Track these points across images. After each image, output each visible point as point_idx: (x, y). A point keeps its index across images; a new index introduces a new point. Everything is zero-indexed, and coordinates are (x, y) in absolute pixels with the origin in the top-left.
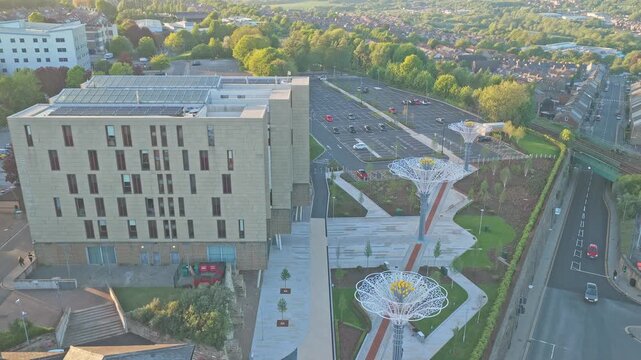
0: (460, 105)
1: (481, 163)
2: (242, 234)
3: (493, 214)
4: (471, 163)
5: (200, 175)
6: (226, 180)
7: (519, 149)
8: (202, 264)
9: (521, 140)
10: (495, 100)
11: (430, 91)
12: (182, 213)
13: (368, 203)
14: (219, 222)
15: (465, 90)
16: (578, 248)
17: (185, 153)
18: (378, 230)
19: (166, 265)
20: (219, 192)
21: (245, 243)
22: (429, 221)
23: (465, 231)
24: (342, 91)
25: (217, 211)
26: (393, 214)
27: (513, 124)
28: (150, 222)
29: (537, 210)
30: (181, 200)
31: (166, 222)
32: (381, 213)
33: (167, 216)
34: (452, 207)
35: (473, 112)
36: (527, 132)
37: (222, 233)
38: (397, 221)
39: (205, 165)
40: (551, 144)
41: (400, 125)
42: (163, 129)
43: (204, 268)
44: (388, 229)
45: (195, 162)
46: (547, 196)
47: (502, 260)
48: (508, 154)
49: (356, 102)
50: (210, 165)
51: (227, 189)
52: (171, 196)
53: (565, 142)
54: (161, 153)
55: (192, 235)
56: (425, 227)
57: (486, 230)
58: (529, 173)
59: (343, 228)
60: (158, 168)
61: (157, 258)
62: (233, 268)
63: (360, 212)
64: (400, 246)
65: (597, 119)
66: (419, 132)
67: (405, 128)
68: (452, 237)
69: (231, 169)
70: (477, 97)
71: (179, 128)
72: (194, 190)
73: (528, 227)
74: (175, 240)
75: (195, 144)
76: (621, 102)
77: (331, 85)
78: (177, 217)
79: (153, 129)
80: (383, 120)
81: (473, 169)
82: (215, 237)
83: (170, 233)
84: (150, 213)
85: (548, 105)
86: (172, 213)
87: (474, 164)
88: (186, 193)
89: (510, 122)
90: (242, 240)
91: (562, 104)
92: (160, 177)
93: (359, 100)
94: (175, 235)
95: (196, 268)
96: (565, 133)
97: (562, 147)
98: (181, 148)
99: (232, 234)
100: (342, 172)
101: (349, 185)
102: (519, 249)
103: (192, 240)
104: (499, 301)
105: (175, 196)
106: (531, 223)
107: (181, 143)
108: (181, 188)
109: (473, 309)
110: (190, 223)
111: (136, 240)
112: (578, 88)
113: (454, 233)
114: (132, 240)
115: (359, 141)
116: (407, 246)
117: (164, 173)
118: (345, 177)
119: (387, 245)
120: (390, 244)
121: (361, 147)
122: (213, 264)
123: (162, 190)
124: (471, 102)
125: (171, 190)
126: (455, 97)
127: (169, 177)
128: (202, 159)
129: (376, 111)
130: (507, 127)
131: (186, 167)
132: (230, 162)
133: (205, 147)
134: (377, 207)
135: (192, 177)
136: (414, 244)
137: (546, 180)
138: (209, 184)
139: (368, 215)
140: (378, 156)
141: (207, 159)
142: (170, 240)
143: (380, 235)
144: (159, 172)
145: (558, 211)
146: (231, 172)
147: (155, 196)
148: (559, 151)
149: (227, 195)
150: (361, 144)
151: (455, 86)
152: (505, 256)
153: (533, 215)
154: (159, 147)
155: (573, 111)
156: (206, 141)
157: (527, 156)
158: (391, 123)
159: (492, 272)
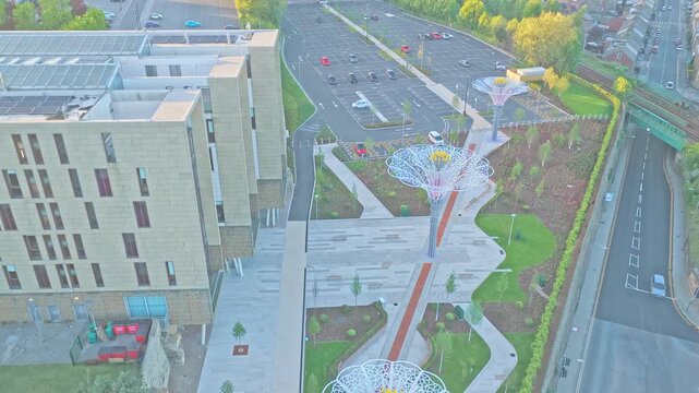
0: (491, 40)
1: (514, 127)
2: (172, 280)
3: (526, 211)
4: (502, 130)
5: (100, 204)
6: (140, 209)
7: (561, 105)
8: (116, 323)
9: (565, 92)
10: (534, 37)
11: (454, 19)
12: (82, 254)
13: (364, 195)
14: (136, 265)
15: (496, 21)
16: (635, 252)
17: (73, 173)
18: (376, 240)
19: (68, 321)
20: (131, 225)
21: (178, 291)
22: (444, 224)
23: (490, 240)
24: (346, 20)
25: (132, 251)
26: (397, 213)
27: (555, 71)
28: (36, 267)
29: (584, 205)
30: (77, 238)
31: (59, 267)
32: (382, 212)
33: (60, 259)
34: (475, 200)
35: (505, 49)
36: (571, 80)
37: (143, 279)
38: (402, 224)
39: (105, 190)
40: (603, 98)
41: (414, 71)
42: (32, 138)
43: (119, 329)
44: (389, 238)
45: (90, 186)
46: (598, 181)
47: (539, 289)
48: (549, 115)
49: (361, 36)
50: (114, 189)
51: (143, 221)
52: (61, 232)
53: (620, 95)
54: (36, 173)
55: (100, 282)
56: (437, 235)
57: (517, 237)
58: (575, 145)
59: (328, 236)
60: (35, 194)
61: (55, 313)
62: (163, 325)
63: (353, 210)
64: (404, 267)
65: (654, 51)
66: (437, 81)
67: (419, 75)
68: (472, 251)
69: (145, 193)
70: (513, 32)
71: (58, 138)
72: (94, 224)
73: (572, 235)
74: (76, 290)
75: (87, 160)
76: (680, 26)
77: (332, 10)
78: (75, 259)
79: (17, 138)
80: (394, 62)
81: (504, 138)
82: (134, 285)
83: (69, 281)
84: (34, 254)
85: (596, 34)
86: (66, 253)
87: (505, 130)
88: (84, 228)
89: (551, 69)
90: (173, 288)
91: (613, 31)
92: (40, 207)
93: (365, 34)
94: (75, 282)
95: (109, 330)
96: (621, 84)
97: (616, 101)
98: (66, 166)
99: (158, 280)
100: (335, 145)
101: (342, 166)
102: (561, 272)
103: (101, 289)
104: (534, 366)
105: (68, 232)
106: (577, 227)
107: (64, 159)
108: (74, 222)
109: (497, 377)
110: (96, 267)
111: (19, 291)
112: (632, 10)
113: (475, 243)
114: (15, 291)
115: (361, 95)
116: (411, 267)
117: (46, 201)
118: (337, 153)
119: (386, 265)
120: (391, 263)
121: (363, 106)
122: (134, 322)
123: (46, 225)
124: (503, 36)
125: (60, 225)
126: (484, 30)
127: (54, 206)
128: (99, 181)
129: (384, 48)
130: (548, 75)
131: (78, 192)
132: (143, 183)
133: (103, 164)
134: (376, 202)
135: (89, 206)
136: (422, 263)
137: (596, 155)
138: (117, 216)
139: (365, 215)
140: (384, 120)
141: (107, 181)
142: (70, 289)
143: (377, 248)
144: (37, 201)
145: (609, 196)
146: (145, 198)
147: (39, 232)
148: (612, 108)
149: (144, 230)
150: (364, 101)
151: (484, 15)
152: (542, 284)
153: (580, 215)
154: (32, 165)
155: (628, 46)
156: (103, 155)
157: (572, 118)
158: (403, 68)
159: (525, 310)
